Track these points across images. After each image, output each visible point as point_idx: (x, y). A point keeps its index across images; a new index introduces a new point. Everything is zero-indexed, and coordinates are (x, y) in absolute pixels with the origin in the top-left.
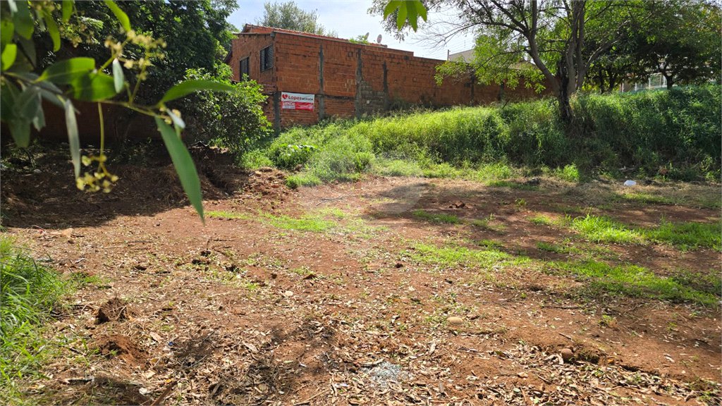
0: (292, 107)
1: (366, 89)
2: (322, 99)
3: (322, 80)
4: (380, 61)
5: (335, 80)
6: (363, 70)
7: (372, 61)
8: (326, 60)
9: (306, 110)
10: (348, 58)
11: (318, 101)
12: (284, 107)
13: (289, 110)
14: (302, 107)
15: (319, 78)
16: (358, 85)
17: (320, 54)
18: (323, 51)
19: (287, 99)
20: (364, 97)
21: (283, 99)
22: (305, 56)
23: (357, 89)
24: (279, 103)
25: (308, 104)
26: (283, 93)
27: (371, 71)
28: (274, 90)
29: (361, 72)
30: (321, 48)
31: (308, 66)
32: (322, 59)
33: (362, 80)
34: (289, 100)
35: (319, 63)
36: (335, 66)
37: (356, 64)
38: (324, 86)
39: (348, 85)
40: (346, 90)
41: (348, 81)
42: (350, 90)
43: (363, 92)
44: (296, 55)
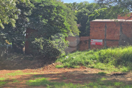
0: (95, 44)
1: (124, 37)
2: (106, 41)
3: (106, 35)
4: (130, 26)
5: (111, 34)
6: (123, 30)
7: (127, 27)
9: (99, 45)
10: (116, 27)
11: (104, 42)
12: (92, 44)
13: (93, 45)
14: (98, 44)
15: (104, 34)
16: (120, 36)
17: (105, 26)
18: (107, 25)
19: (93, 42)
20: (123, 40)
21: (91, 42)
22: (100, 28)
23: (120, 37)
25: (100, 43)
26: (91, 40)
27: (126, 30)
28: (89, 39)
29: (122, 31)
31: (101, 31)
32: (106, 28)
34: (94, 42)
35: (105, 29)
36: (111, 30)
37: (120, 28)
38: (106, 37)
39: (116, 36)
40: (115, 38)
41: (116, 34)
42: (117, 38)
43: (123, 38)
44: (97, 27)
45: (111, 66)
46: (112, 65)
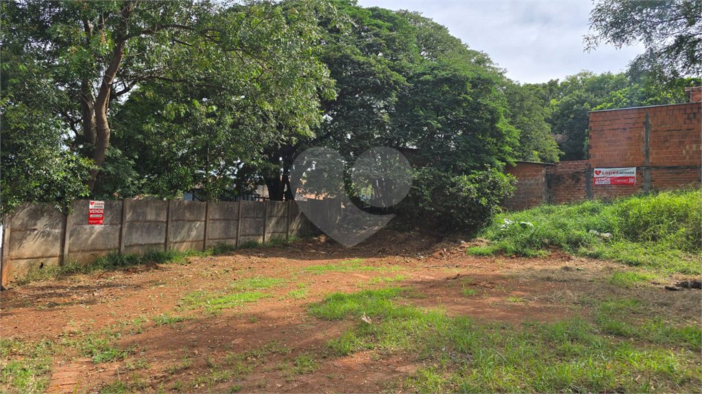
0: (608, 182)
2: (647, 171)
3: (647, 151)
5: (667, 148)
8: (653, 129)
9: (624, 184)
10: (687, 121)
11: (641, 174)
12: (597, 183)
13: (603, 186)
14: (618, 181)
15: (643, 149)
17: (645, 123)
18: (650, 120)
19: (601, 175)
21: (595, 175)
24: (592, 180)
25: (627, 178)
26: (595, 170)
28: (587, 167)
30: (647, 117)
31: (629, 138)
32: (647, 129)
34: (603, 175)
35: (643, 133)
36: (666, 133)
38: (651, 157)
39: (687, 152)
40: (685, 158)
41: (687, 147)
42: (691, 158)
44: (613, 129)
45: (670, 253)
46: (672, 248)
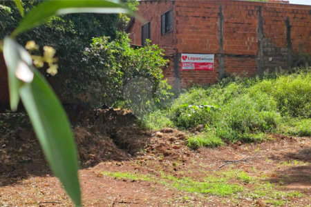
0: (192, 67)
1: (268, 46)
2: (222, 58)
3: (221, 40)
4: (282, 17)
5: (235, 38)
6: (264, 27)
7: (274, 18)
8: (225, 20)
9: (205, 69)
10: (248, 17)
11: (217, 61)
12: (184, 68)
13: (189, 71)
14: (201, 67)
15: (218, 38)
16: (259, 43)
17: (220, 14)
18: (223, 12)
19: (187, 60)
20: (266, 54)
21: (182, 61)
22: (204, 17)
23: (259, 46)
24: (179, 65)
25: (207, 64)
26: (182, 55)
27: (273, 27)
28: (175, 52)
29: (262, 29)
30: (221, 9)
31: (208, 27)
32: (221, 20)
33: (264, 37)
34: (189, 61)
35: (218, 23)
36: (234, 25)
37: (257, 21)
38: (224, 46)
39: (248, 43)
40: (247, 48)
41: (248, 39)
42: (251, 48)
43: (265, 49)
44: (196, 17)
